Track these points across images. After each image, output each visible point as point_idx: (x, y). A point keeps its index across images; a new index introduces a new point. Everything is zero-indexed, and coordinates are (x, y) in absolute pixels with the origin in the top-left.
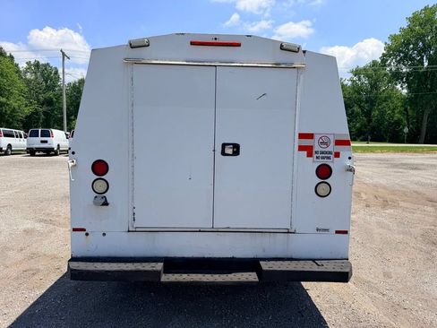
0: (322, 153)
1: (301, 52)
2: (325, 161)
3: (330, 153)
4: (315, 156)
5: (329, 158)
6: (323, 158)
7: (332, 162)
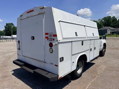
0: (50, 39)
1: (44, 8)
2: (51, 42)
3: (52, 39)
4: (49, 40)
5: (52, 41)
6: (50, 41)
7: (53, 42)
